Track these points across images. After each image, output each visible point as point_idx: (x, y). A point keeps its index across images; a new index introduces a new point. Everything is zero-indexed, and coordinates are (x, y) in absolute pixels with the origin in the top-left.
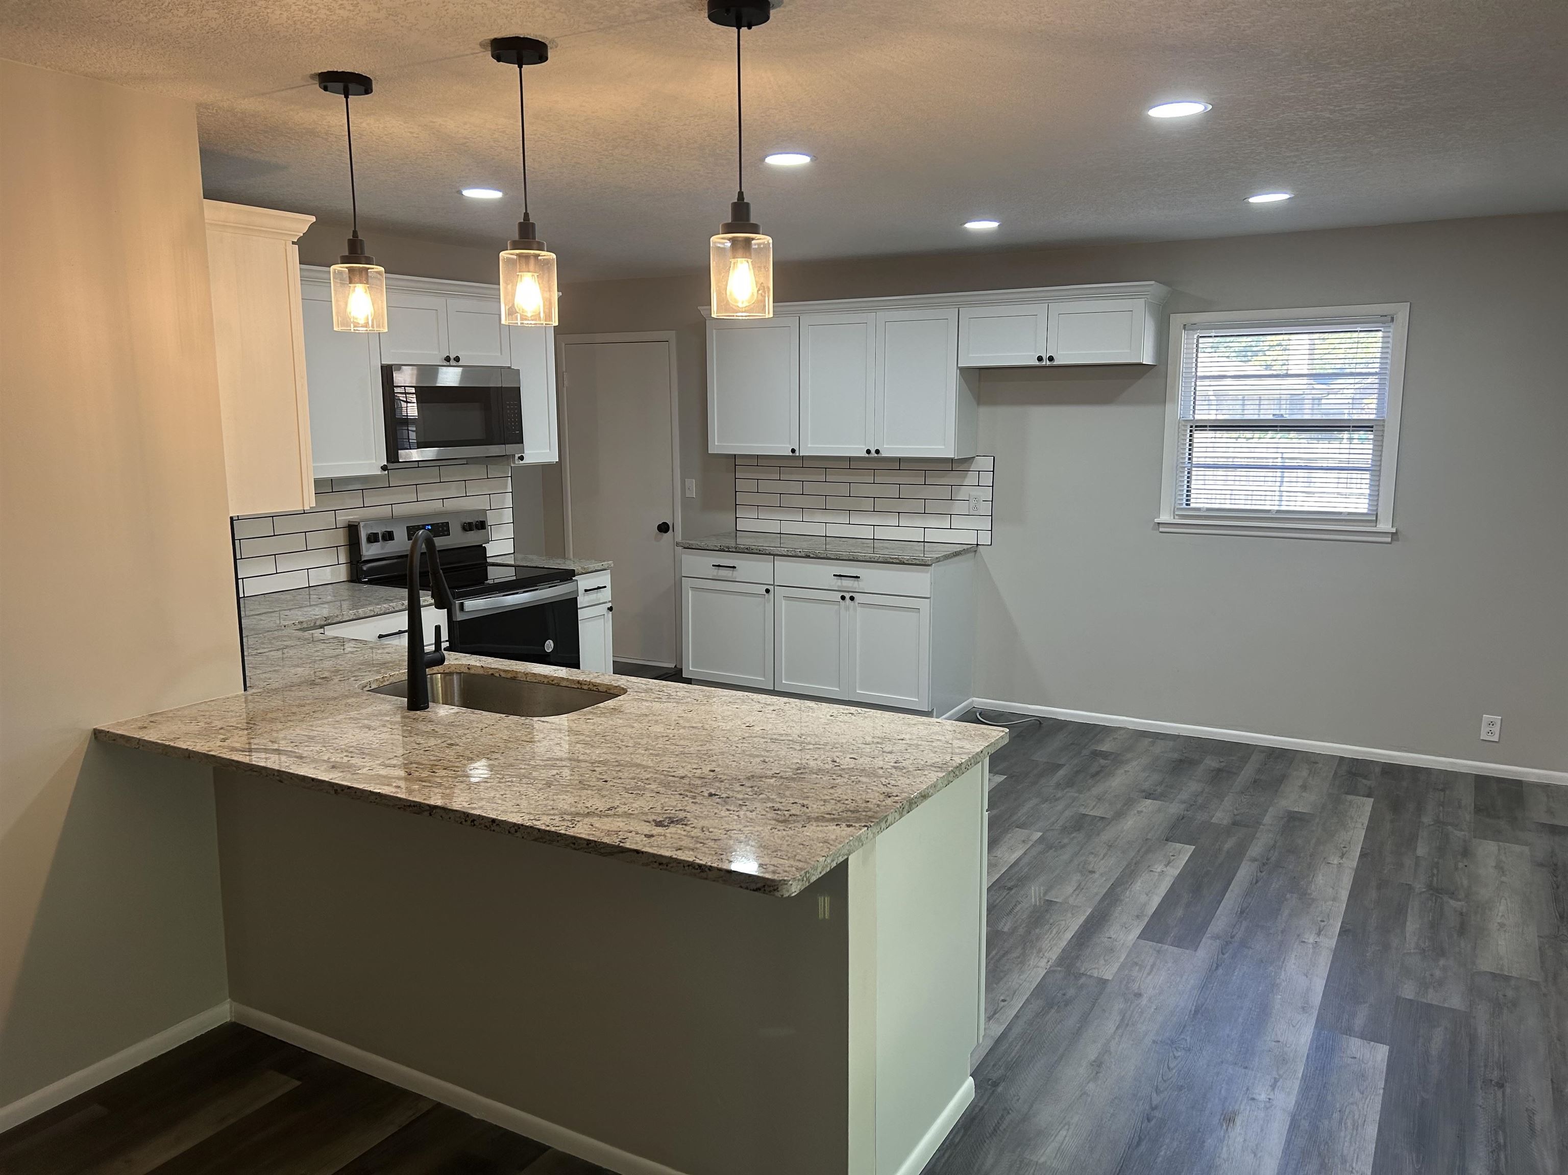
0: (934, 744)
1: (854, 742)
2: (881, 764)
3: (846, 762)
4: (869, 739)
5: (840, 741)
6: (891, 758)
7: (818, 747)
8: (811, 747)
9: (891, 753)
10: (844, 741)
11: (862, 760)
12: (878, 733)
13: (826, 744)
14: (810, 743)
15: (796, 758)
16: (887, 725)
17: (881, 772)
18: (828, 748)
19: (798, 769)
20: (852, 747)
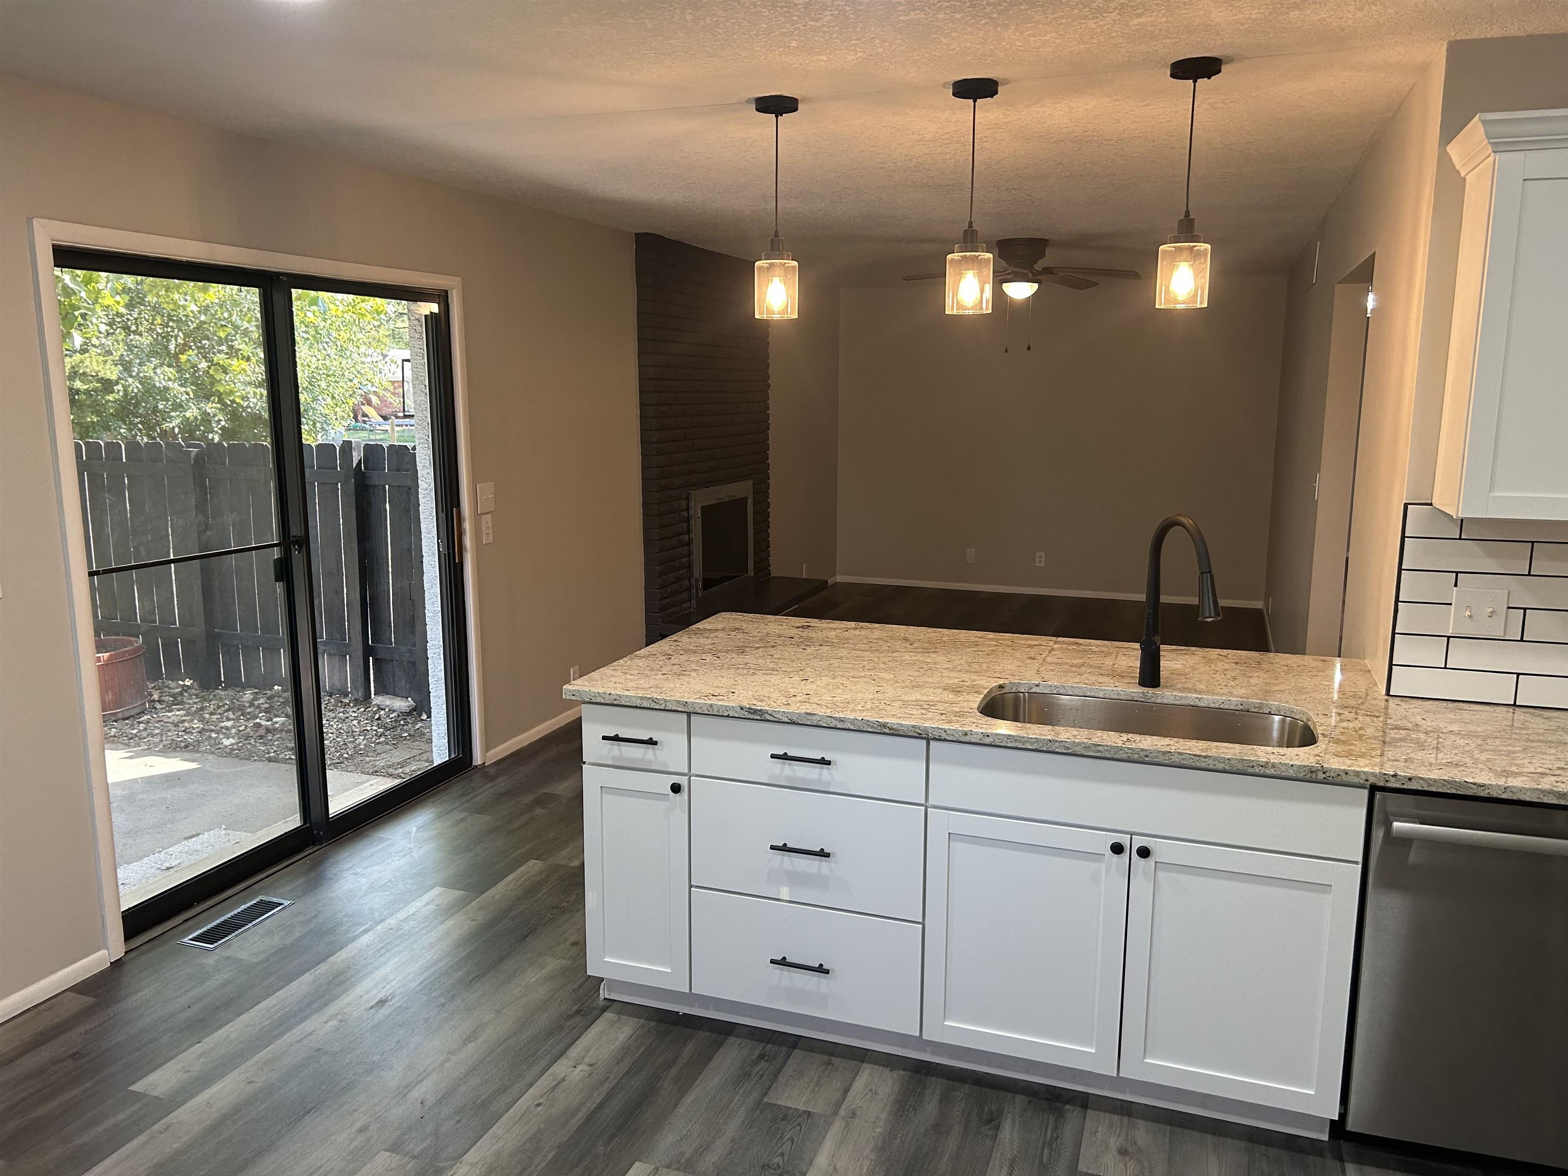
0: (637, 671)
1: (706, 670)
2: (681, 657)
3: (709, 658)
4: (694, 674)
5: (717, 671)
6: (674, 661)
7: (735, 666)
8: (740, 666)
9: (674, 664)
10: (714, 671)
11: (697, 659)
12: (686, 679)
13: (728, 669)
14: (743, 668)
15: (748, 658)
16: (678, 685)
17: (681, 653)
18: (726, 666)
19: (743, 652)
20: (707, 667)
